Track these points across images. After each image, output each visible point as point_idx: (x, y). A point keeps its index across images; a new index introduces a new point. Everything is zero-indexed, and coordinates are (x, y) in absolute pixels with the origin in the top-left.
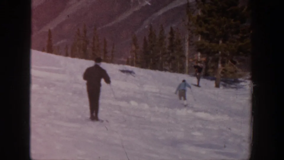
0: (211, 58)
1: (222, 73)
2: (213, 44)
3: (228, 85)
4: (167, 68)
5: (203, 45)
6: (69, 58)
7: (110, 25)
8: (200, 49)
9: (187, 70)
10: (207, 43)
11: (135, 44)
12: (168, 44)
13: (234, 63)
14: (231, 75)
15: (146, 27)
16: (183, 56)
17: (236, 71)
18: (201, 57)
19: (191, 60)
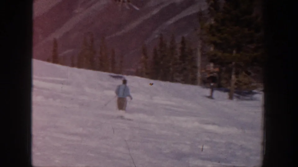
0: (224, 69)
1: (236, 84)
2: (227, 55)
3: (241, 97)
4: (178, 79)
5: (215, 55)
6: (75, 69)
7: (119, 33)
8: (213, 60)
9: (199, 81)
10: (220, 54)
11: (145, 54)
12: (179, 54)
13: (249, 74)
14: (245, 87)
15: (157, 36)
16: (195, 67)
17: (250, 83)
18: (214, 67)
19: (203, 71)
